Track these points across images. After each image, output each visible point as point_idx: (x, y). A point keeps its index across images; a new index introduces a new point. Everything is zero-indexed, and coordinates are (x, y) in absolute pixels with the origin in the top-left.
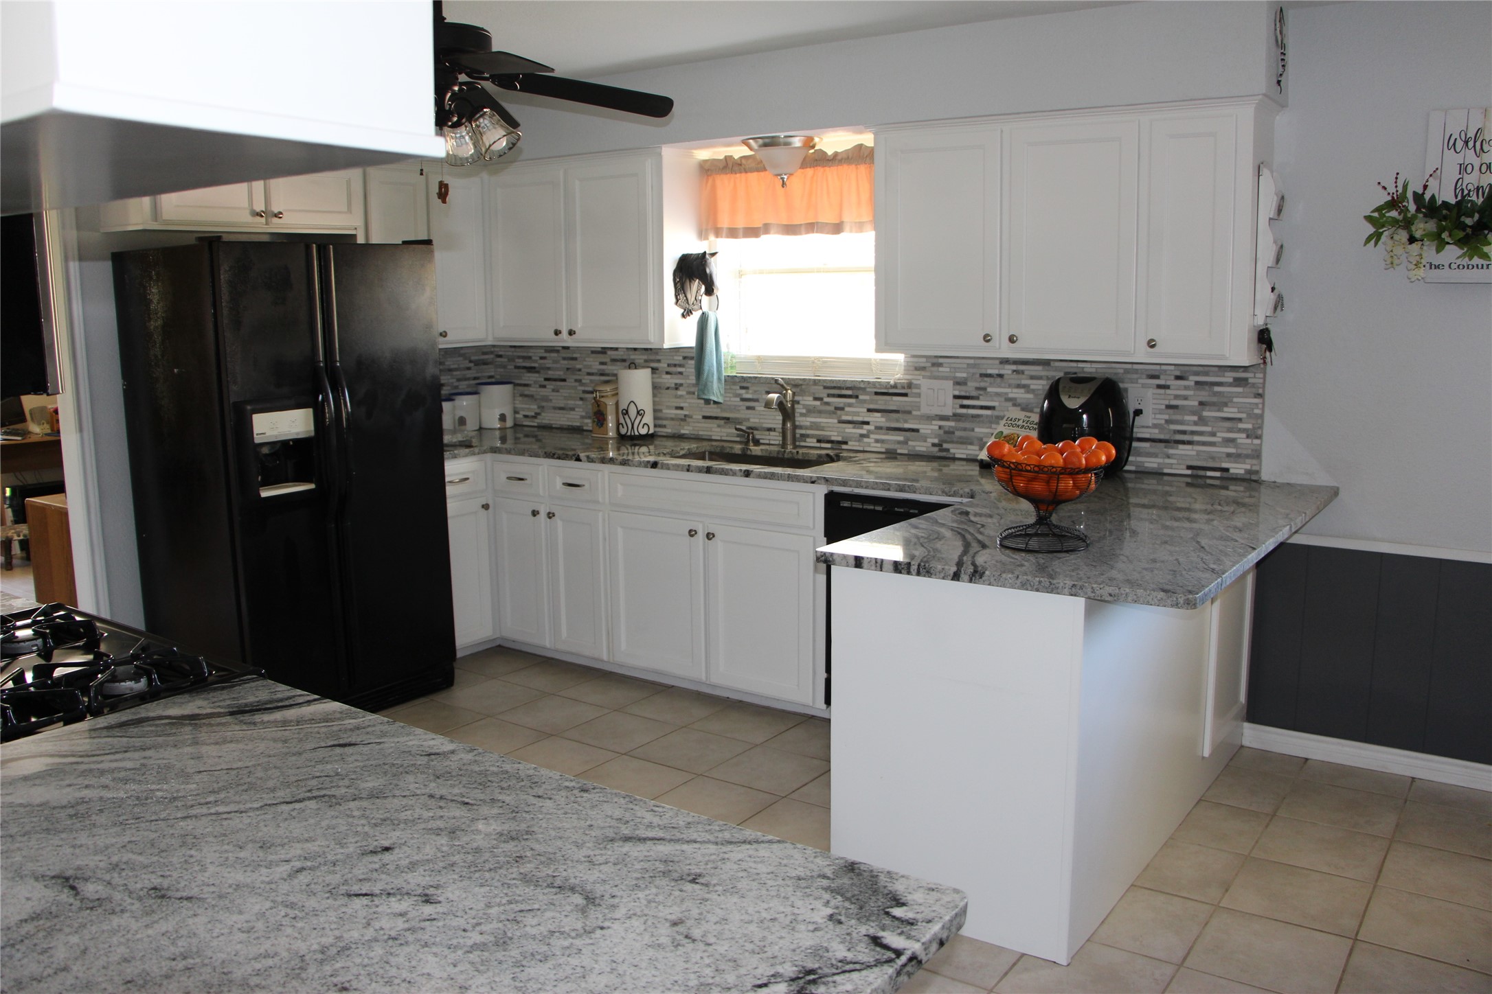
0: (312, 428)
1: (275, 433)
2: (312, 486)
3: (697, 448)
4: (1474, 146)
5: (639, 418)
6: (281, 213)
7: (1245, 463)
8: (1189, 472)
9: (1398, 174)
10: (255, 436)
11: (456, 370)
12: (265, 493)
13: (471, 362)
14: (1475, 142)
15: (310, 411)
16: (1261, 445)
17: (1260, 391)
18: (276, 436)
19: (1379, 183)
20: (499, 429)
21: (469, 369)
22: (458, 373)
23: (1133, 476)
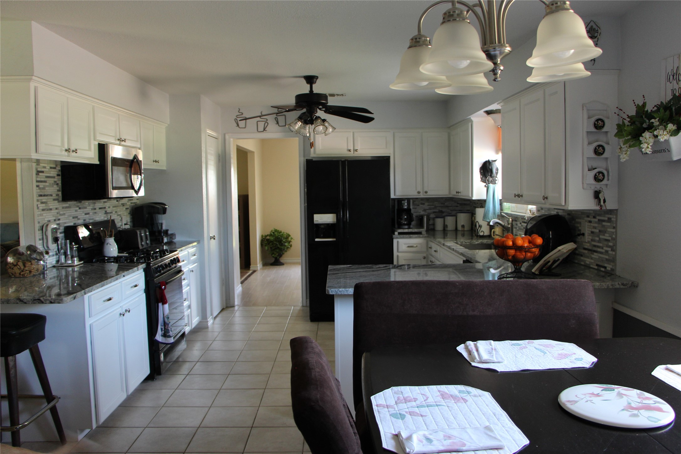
0: (336, 220)
1: (322, 221)
2: (334, 239)
3: (487, 242)
4: (676, 78)
5: (480, 228)
6: (357, 150)
7: (610, 265)
8: (596, 267)
9: (633, 101)
10: (314, 221)
11: (450, 207)
12: (317, 240)
13: (458, 204)
14: (676, 75)
15: (335, 215)
16: (616, 254)
17: (615, 225)
18: (322, 222)
19: (617, 108)
20: (462, 231)
21: (457, 206)
22: (451, 208)
23: (583, 267)
